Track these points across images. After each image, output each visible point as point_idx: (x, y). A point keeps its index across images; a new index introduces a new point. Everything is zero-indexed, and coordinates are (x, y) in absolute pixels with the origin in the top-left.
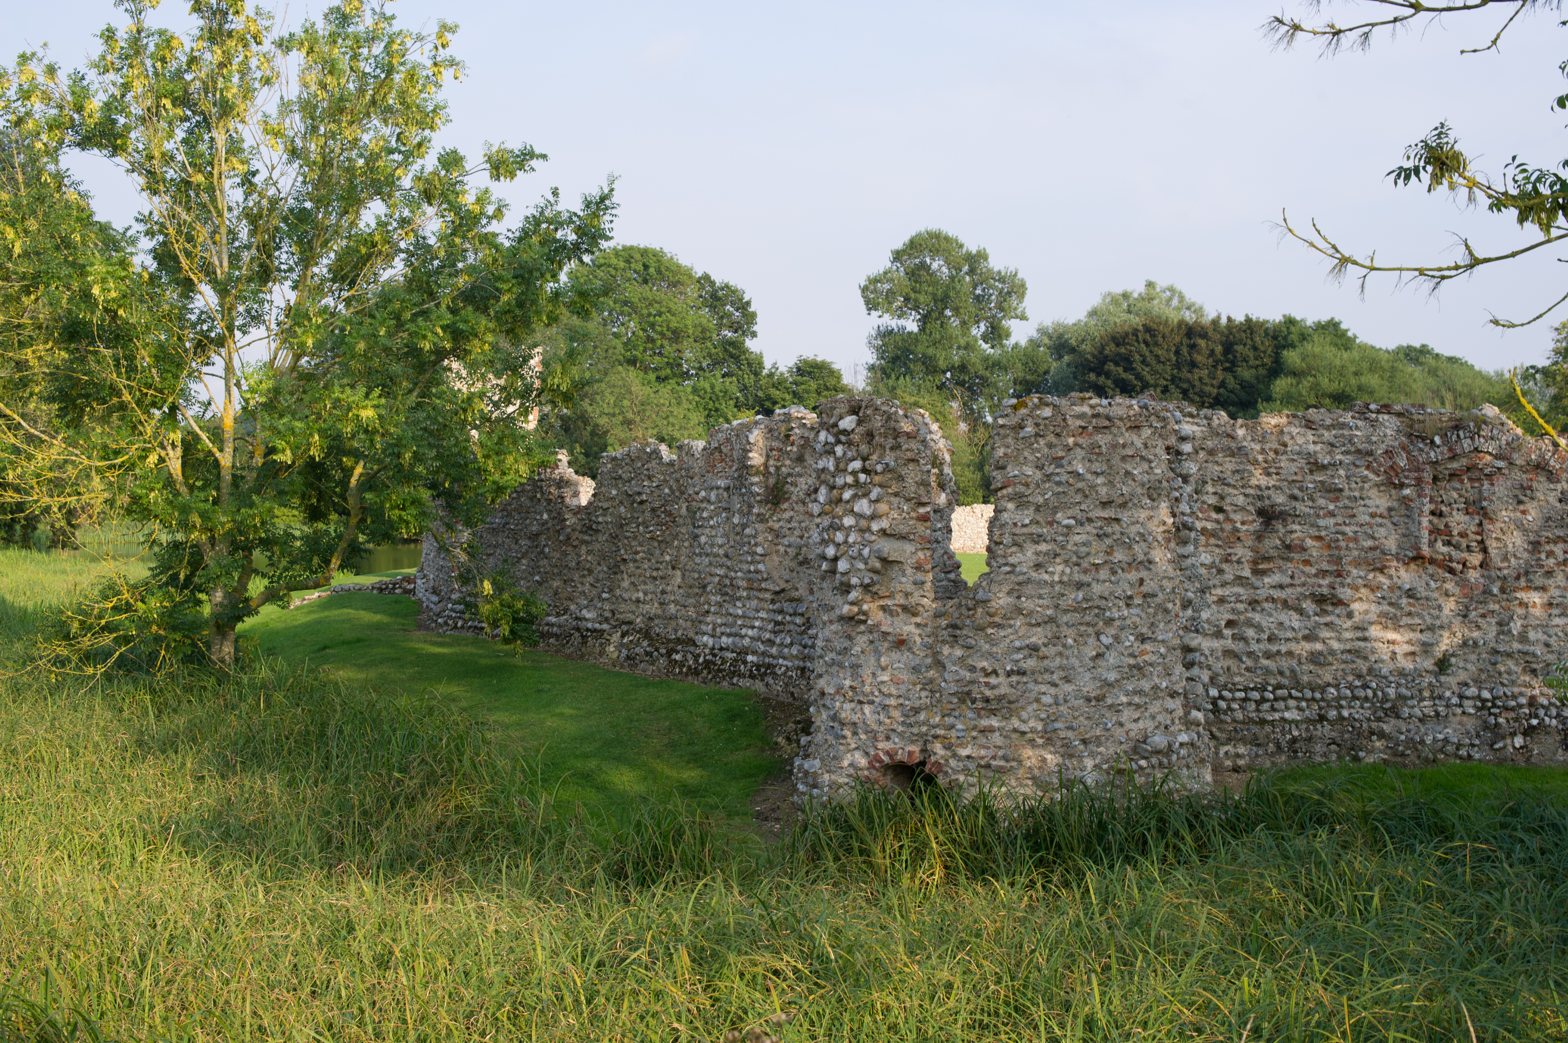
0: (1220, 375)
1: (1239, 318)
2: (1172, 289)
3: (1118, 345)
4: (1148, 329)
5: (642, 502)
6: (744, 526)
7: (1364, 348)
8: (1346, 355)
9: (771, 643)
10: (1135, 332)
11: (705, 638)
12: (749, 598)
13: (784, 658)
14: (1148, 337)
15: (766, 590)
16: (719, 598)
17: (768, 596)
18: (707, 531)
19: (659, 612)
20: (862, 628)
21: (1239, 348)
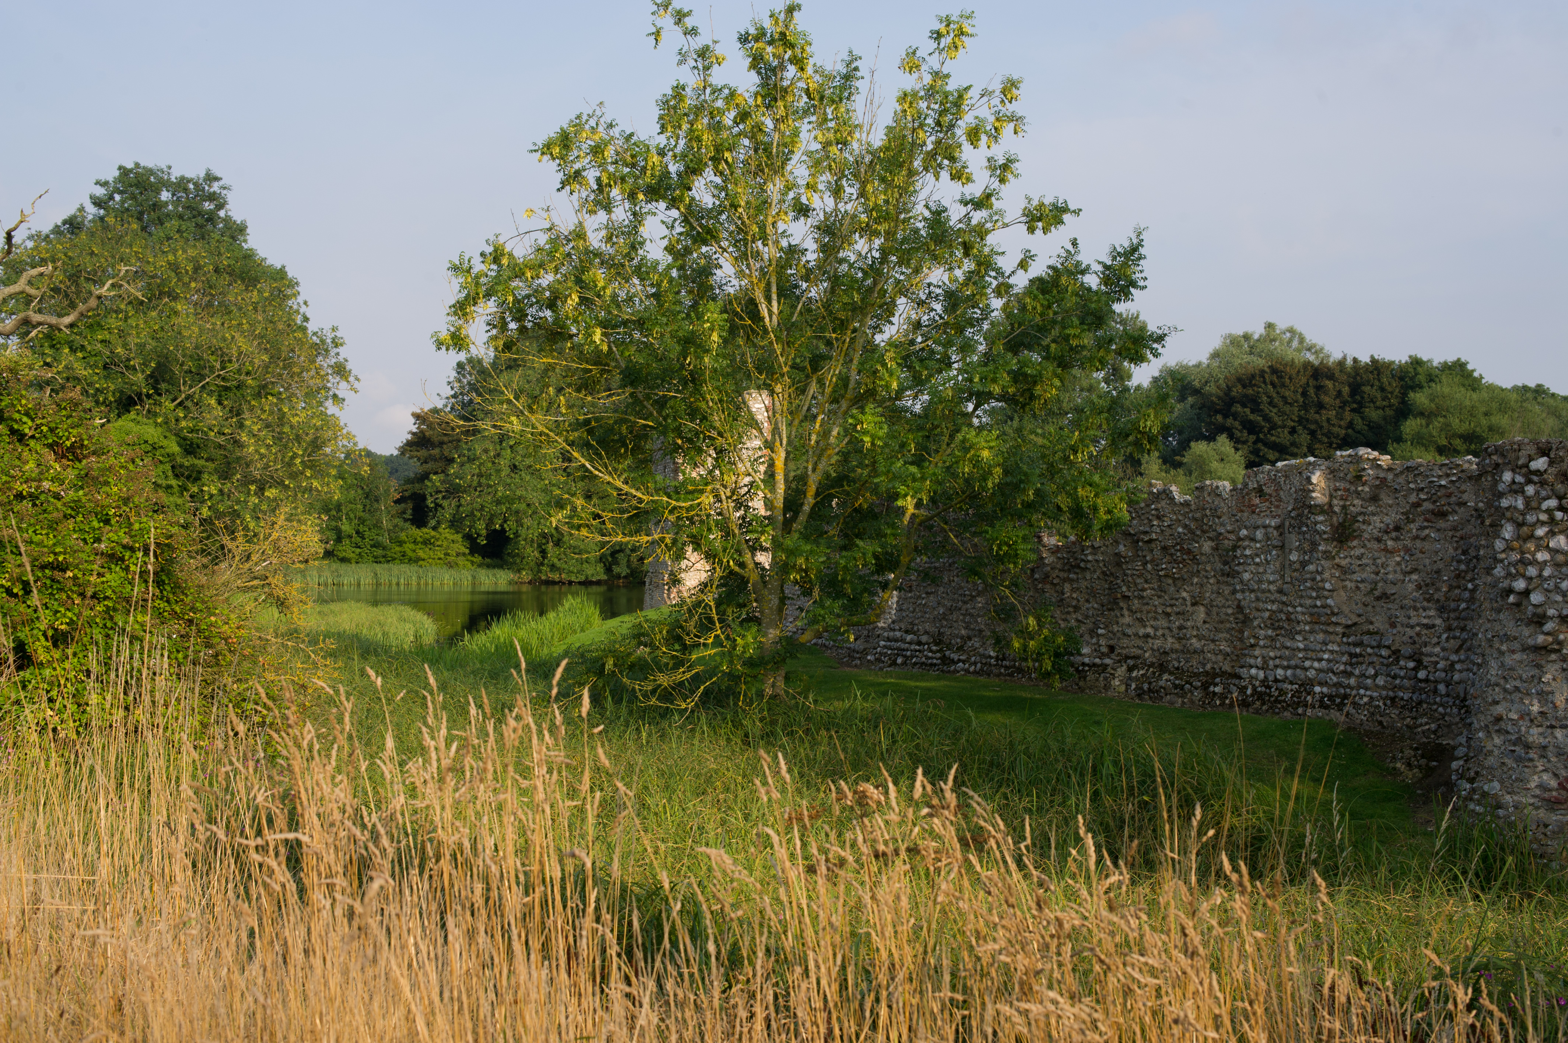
0: (1348, 416)
1: (1365, 359)
2: (1291, 331)
3: (1244, 387)
4: (1274, 370)
5: (1150, 541)
6: (1304, 564)
7: (1491, 388)
8: (1475, 396)
9: (1348, 674)
10: (1262, 372)
11: (1253, 671)
12: (1311, 632)
13: (1366, 689)
14: (1275, 378)
15: (1337, 624)
16: (1270, 632)
17: (1339, 629)
18: (1252, 568)
19: (1177, 646)
20: (1553, 657)
21: (1367, 389)
